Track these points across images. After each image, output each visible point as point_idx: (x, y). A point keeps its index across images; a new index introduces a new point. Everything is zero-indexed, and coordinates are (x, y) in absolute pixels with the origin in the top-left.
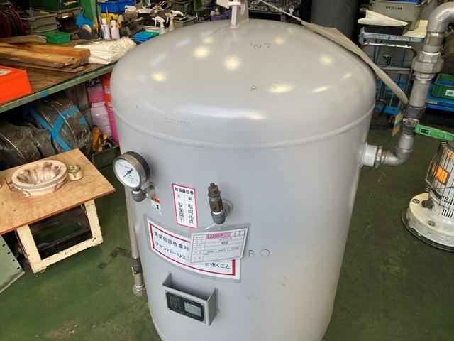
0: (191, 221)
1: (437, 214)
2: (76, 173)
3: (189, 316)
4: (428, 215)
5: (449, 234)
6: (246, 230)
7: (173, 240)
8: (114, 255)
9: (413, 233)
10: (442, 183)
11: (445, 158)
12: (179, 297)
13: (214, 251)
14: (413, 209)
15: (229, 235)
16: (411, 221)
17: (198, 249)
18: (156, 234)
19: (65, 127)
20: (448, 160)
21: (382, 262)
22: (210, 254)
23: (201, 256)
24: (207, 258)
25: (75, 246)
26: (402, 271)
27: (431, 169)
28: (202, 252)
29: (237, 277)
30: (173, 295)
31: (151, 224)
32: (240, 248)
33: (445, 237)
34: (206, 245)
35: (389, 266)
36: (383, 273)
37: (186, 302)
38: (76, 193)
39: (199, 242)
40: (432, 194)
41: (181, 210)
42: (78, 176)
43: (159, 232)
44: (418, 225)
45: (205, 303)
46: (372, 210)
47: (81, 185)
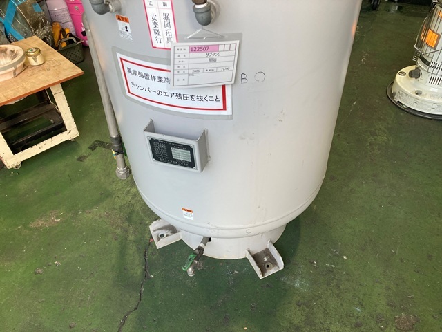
0: (169, 39)
1: (424, 83)
2: (35, 56)
3: (177, 164)
4: (414, 85)
5: (436, 101)
6: (238, 42)
7: (151, 72)
8: (93, 148)
9: (398, 106)
10: (431, 47)
11: (436, 19)
12: (164, 142)
13: (201, 71)
14: (400, 81)
15: (216, 48)
16: (397, 94)
17: (181, 67)
18: (129, 70)
19: (18, 15)
20: (439, 20)
21: (369, 134)
22: (196, 75)
23: (186, 77)
24: (192, 80)
25: (50, 140)
26: (389, 140)
27: (420, 35)
28: (186, 72)
29: (228, 112)
30: (157, 141)
31: (122, 59)
32: (231, 68)
33: (431, 105)
34: (191, 61)
35: (376, 137)
36: (371, 144)
37: (173, 146)
38: (40, 78)
39: (182, 56)
40: (420, 63)
41: (155, 25)
42: (39, 60)
43: (133, 67)
44: (404, 97)
45: (194, 144)
46: (357, 88)
47: (44, 70)
